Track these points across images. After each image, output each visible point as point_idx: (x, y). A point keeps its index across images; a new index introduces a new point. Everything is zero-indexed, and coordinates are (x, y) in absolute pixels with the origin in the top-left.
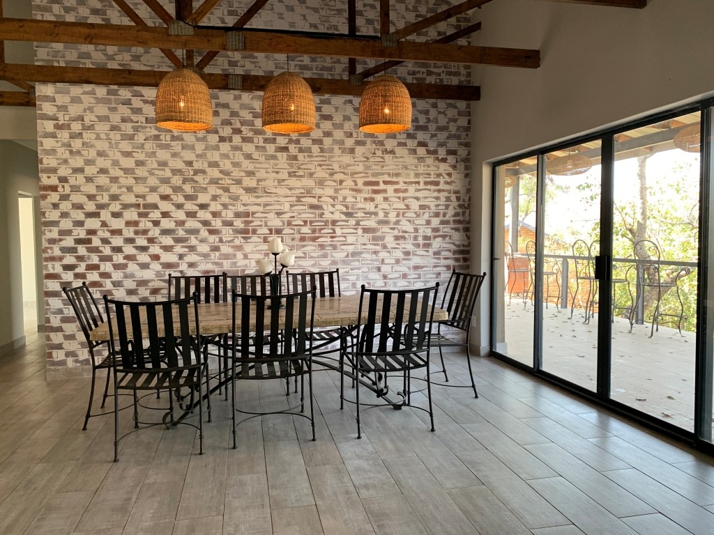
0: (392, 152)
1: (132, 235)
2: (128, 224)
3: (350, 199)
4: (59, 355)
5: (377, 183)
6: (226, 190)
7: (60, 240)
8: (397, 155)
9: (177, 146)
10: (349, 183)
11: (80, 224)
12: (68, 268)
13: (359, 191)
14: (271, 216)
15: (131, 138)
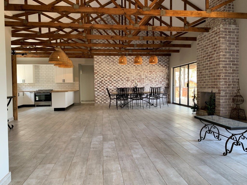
0: (154, 66)
1: (109, 81)
2: (108, 79)
3: (146, 74)
4: (97, 101)
5: (151, 71)
6: (125, 73)
7: (97, 82)
8: (155, 66)
9: (116, 66)
10: (146, 71)
11: (100, 79)
12: (98, 86)
13: (148, 73)
14: (132, 77)
15: (109, 64)
